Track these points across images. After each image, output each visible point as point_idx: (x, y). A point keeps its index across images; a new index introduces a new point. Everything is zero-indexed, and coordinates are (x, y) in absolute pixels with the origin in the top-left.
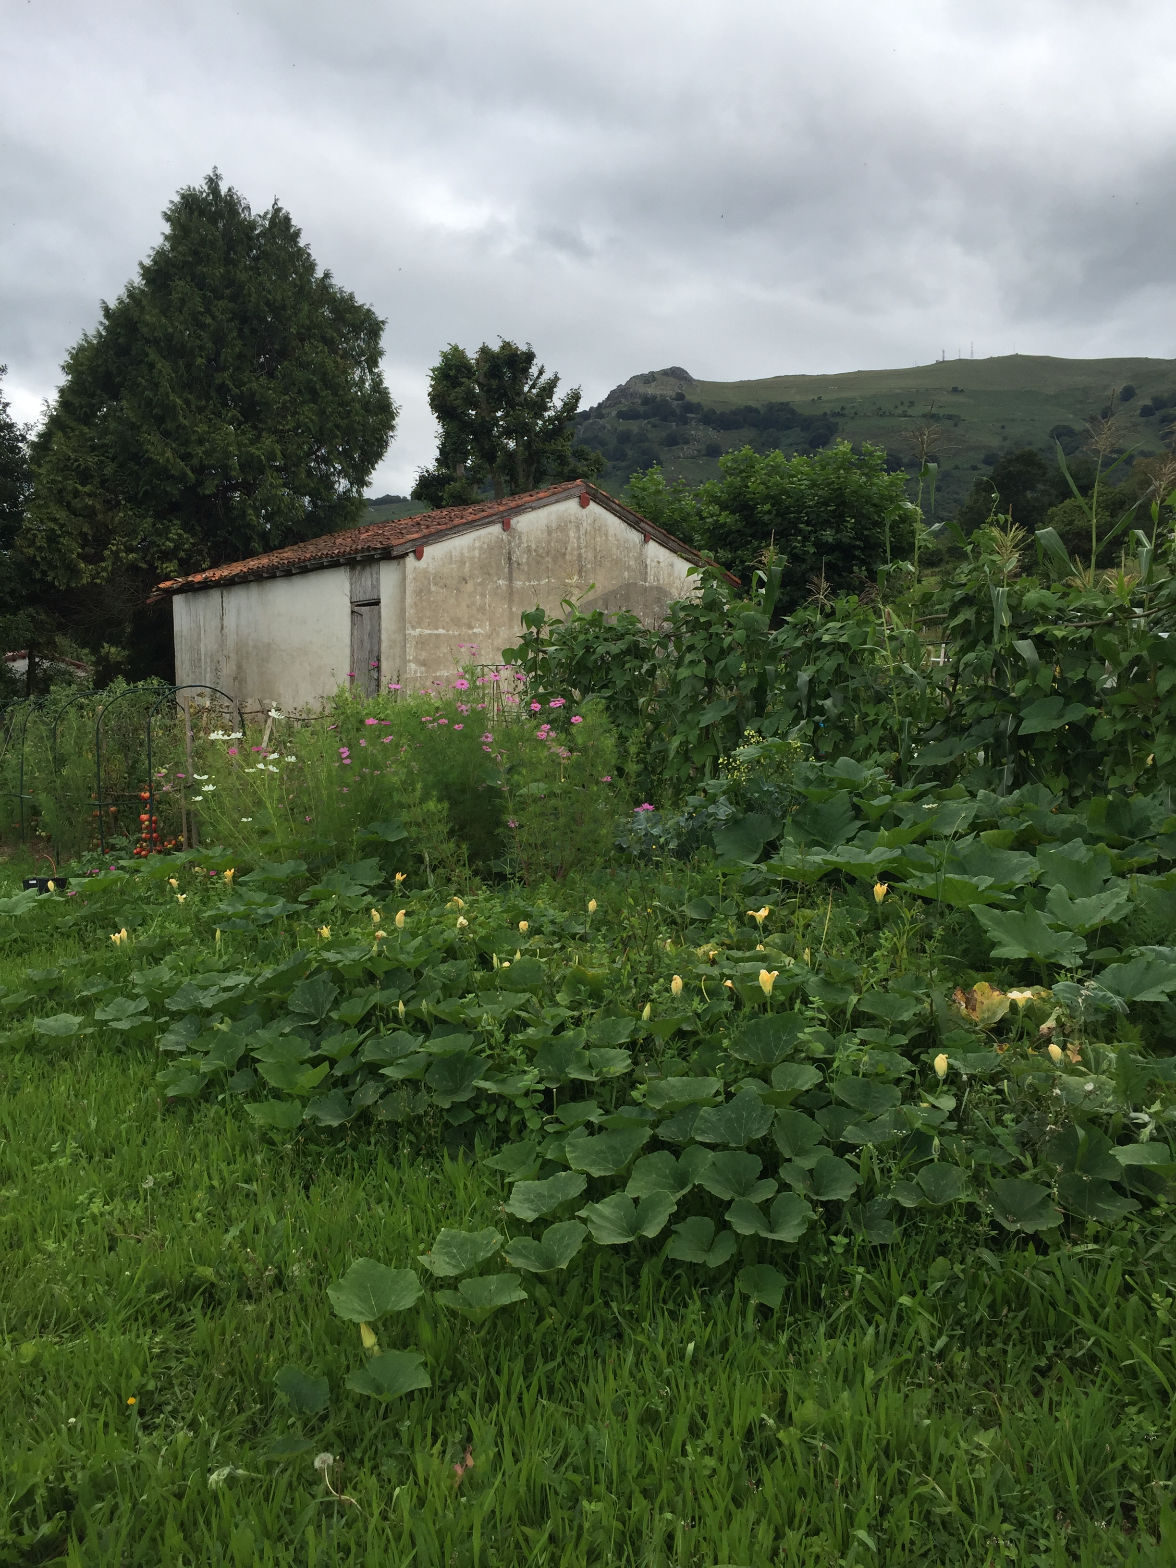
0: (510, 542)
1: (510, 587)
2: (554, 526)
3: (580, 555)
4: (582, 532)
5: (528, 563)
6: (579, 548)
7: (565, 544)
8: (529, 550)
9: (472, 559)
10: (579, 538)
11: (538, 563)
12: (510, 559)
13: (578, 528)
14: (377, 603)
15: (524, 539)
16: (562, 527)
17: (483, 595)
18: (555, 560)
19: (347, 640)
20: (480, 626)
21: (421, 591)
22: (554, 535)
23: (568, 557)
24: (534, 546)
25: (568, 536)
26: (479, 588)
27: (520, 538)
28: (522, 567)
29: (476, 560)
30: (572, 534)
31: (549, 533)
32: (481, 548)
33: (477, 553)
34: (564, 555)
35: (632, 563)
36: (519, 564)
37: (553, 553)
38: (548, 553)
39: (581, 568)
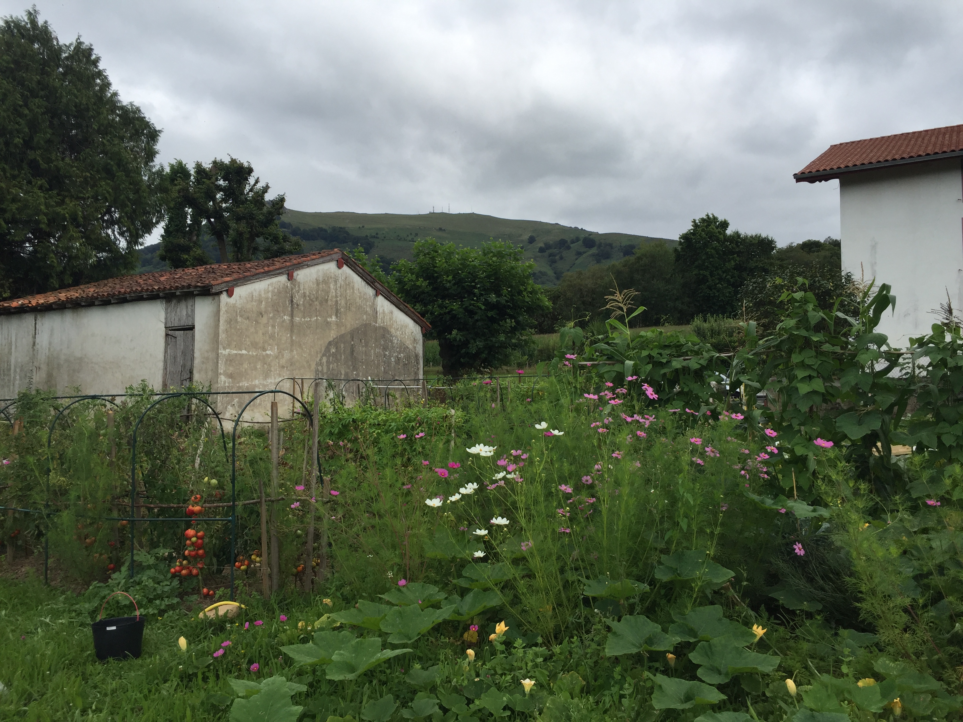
0: (292, 289)
1: (292, 321)
2: (321, 279)
3: (337, 301)
4: (339, 285)
5: (304, 305)
6: (336, 297)
7: (327, 293)
9: (267, 298)
10: (336, 289)
11: (310, 305)
12: (292, 301)
13: (336, 282)
14: (192, 328)
15: (302, 288)
16: (326, 280)
17: (273, 326)
18: (321, 304)
19: (161, 356)
20: (271, 349)
21: (231, 320)
22: (321, 286)
23: (329, 303)
24: (308, 293)
25: (329, 287)
26: (271, 321)
27: (299, 286)
28: (300, 307)
29: (270, 300)
30: (332, 286)
31: (318, 284)
32: (273, 292)
33: (270, 295)
34: (327, 301)
35: (368, 309)
36: (298, 305)
37: (320, 299)
38: (317, 298)
39: (337, 311)
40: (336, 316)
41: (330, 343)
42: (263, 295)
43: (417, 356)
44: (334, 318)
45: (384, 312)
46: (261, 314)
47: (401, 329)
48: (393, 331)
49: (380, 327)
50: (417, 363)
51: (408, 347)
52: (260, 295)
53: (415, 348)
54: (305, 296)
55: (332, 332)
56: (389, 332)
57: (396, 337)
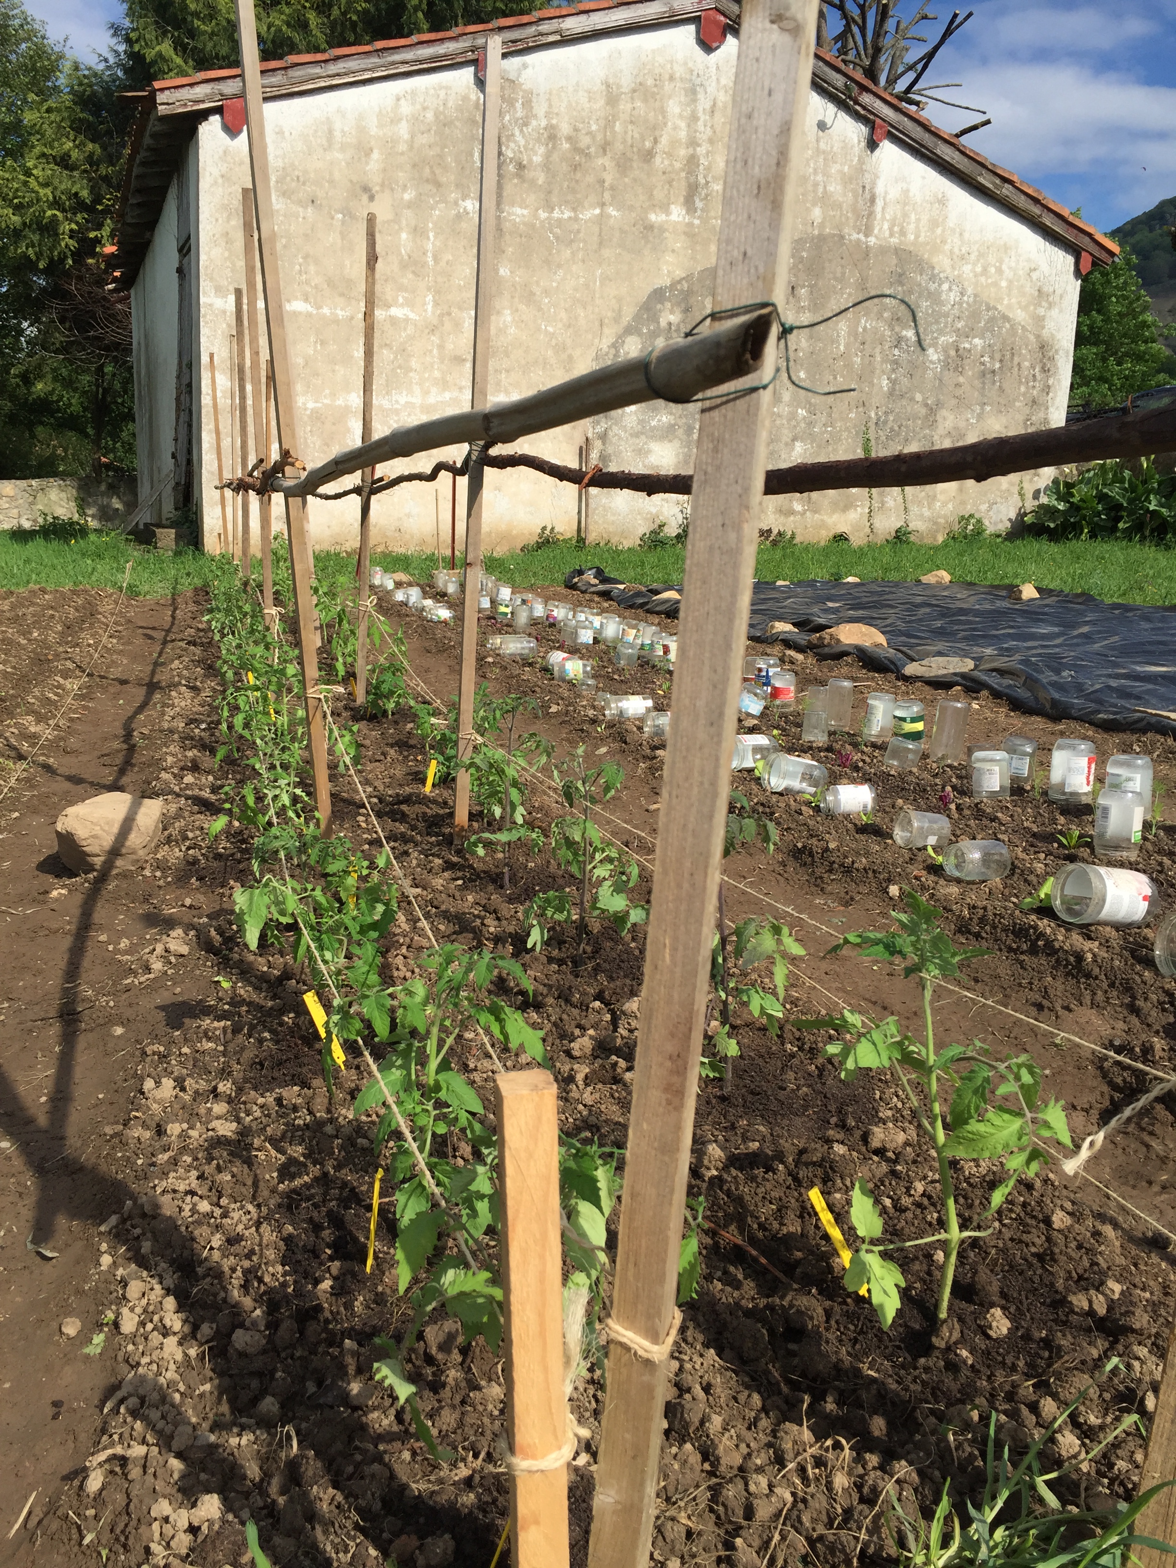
2: (626, 83)
3: (692, 161)
4: (704, 104)
5: (546, 166)
6: (693, 143)
7: (654, 129)
8: (551, 136)
10: (694, 118)
11: (576, 167)
13: (692, 92)
15: (540, 109)
17: (418, 232)
18: (623, 165)
20: (409, 303)
22: (625, 106)
23: (659, 162)
24: (565, 129)
25: (663, 111)
26: (408, 213)
27: (528, 104)
28: (529, 174)
29: (402, 147)
30: (674, 107)
31: (612, 99)
32: (415, 120)
33: (403, 130)
34: (648, 156)
35: (835, 188)
36: (521, 166)
37: (619, 146)
38: (604, 148)
39: (692, 191)
40: (689, 203)
41: (658, 295)
42: (374, 131)
43: (1044, 349)
44: (677, 214)
45: (905, 201)
46: (366, 189)
47: (981, 255)
48: (942, 262)
49: (883, 250)
50: (1045, 370)
51: (1006, 318)
52: (361, 129)
53: (1039, 321)
54: (552, 137)
55: (670, 258)
56: (922, 266)
57: (955, 282)
